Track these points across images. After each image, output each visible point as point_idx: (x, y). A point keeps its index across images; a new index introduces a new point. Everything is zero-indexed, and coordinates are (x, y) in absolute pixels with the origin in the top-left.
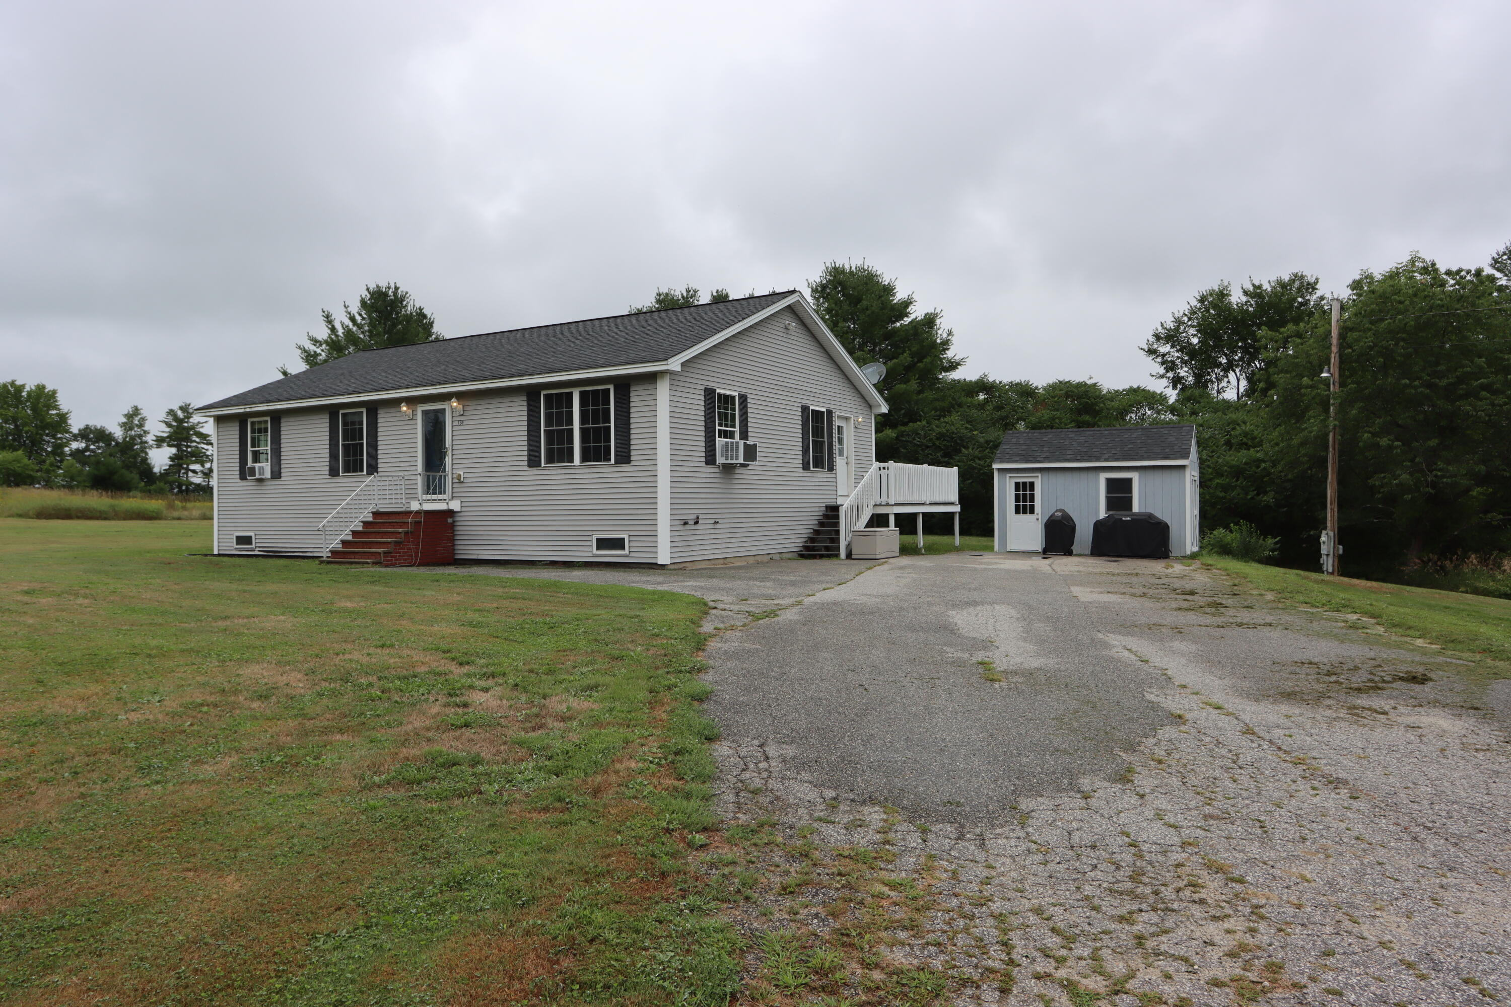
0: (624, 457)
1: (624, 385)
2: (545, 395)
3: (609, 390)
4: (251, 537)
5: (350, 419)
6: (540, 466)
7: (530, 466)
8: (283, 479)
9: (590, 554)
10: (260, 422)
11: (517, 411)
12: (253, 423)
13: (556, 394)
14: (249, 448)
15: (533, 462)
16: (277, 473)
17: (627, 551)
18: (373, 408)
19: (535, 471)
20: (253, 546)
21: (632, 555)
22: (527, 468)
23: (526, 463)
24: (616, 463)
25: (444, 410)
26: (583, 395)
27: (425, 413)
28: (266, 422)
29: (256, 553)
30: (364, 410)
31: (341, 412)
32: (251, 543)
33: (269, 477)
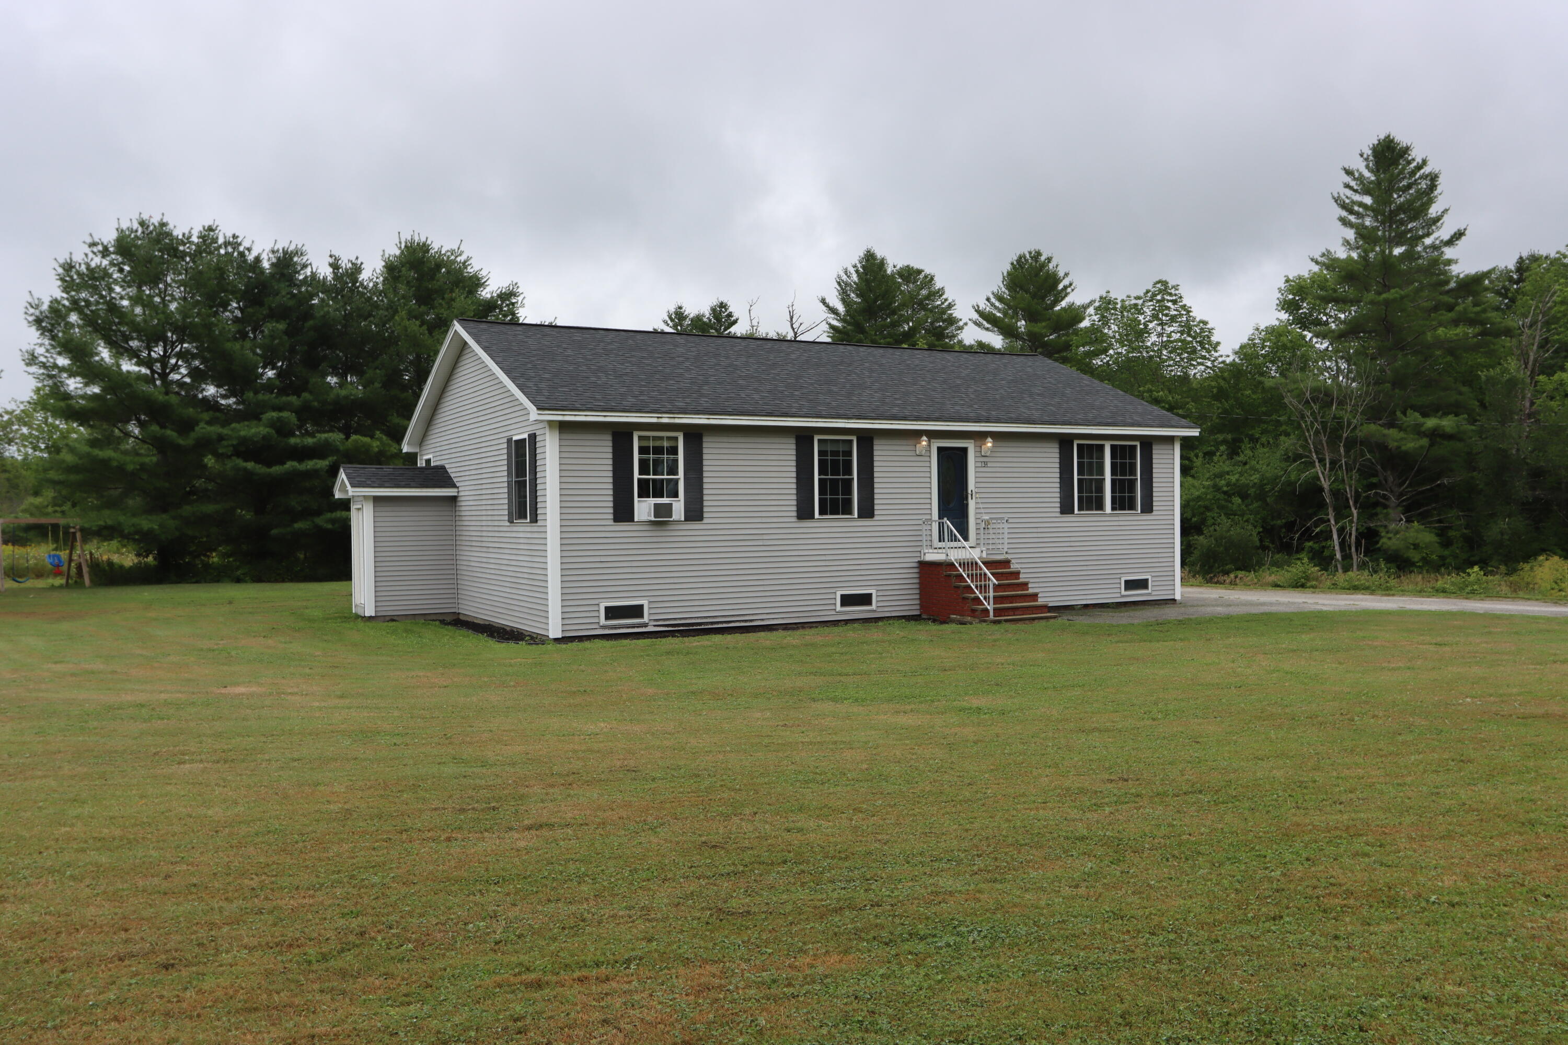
0: (1148, 508)
1: (1148, 443)
2: (1078, 445)
3: (1135, 447)
4: (641, 607)
5: (829, 448)
6: (1073, 512)
7: (1062, 512)
8: (705, 521)
9: (1119, 595)
10: (655, 438)
11: (1050, 457)
12: (640, 438)
13: (1087, 445)
14: (636, 475)
15: (1066, 508)
16: (695, 513)
17: (1150, 591)
18: (867, 439)
19: (1068, 518)
20: (646, 619)
21: (1154, 593)
22: (1059, 515)
23: (1058, 510)
24: (1142, 512)
25: (965, 450)
26: (1113, 447)
27: (940, 449)
28: (676, 439)
29: (650, 629)
30: (855, 439)
31: (816, 438)
32: (642, 616)
33: (683, 519)
